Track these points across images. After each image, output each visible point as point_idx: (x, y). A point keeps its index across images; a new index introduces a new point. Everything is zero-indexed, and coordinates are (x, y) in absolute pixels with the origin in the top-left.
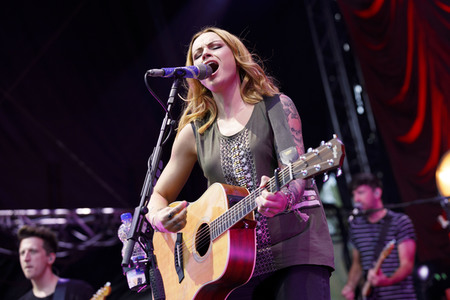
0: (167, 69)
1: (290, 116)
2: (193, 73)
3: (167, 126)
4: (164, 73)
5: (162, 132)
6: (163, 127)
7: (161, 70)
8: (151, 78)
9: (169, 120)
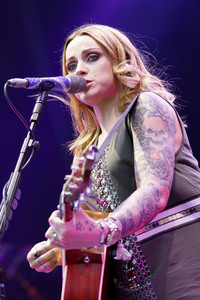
0: (32, 80)
2: (63, 85)
3: (28, 148)
4: (28, 84)
5: (21, 156)
6: (23, 149)
7: (25, 80)
8: (12, 89)
9: (31, 141)
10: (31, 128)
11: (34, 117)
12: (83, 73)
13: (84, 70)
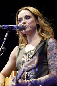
1: (54, 48)
2: (16, 28)
9: (3, 47)
10: (3, 43)
11: (5, 39)
12: (24, 23)
13: (25, 22)
